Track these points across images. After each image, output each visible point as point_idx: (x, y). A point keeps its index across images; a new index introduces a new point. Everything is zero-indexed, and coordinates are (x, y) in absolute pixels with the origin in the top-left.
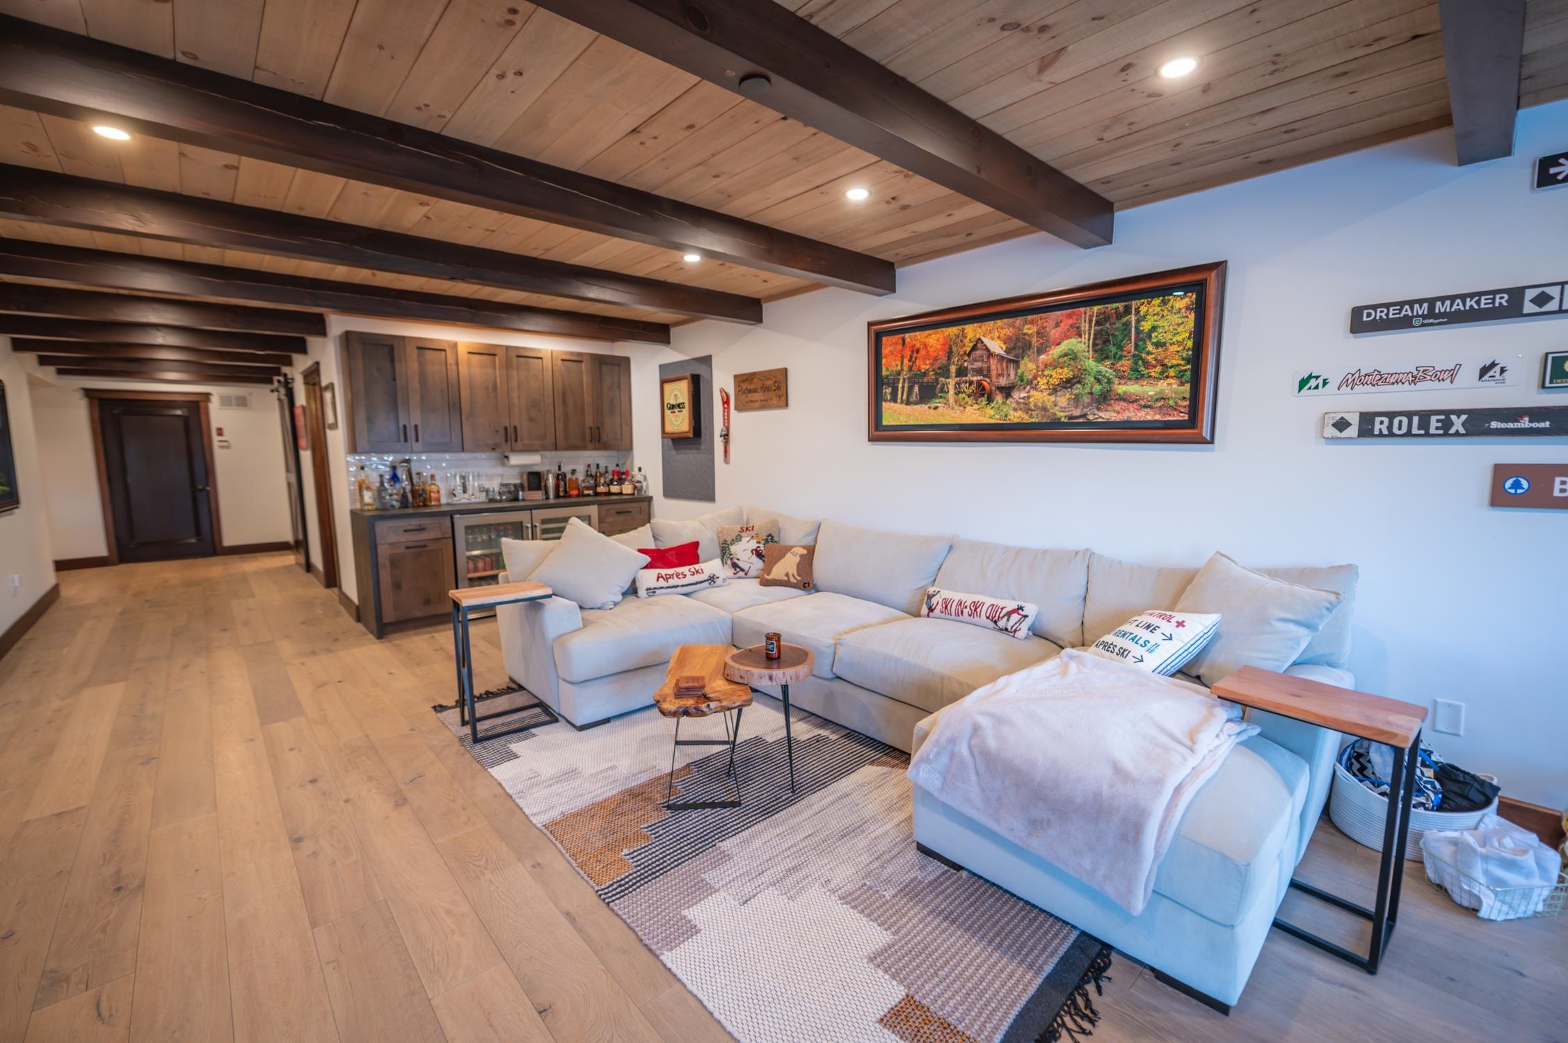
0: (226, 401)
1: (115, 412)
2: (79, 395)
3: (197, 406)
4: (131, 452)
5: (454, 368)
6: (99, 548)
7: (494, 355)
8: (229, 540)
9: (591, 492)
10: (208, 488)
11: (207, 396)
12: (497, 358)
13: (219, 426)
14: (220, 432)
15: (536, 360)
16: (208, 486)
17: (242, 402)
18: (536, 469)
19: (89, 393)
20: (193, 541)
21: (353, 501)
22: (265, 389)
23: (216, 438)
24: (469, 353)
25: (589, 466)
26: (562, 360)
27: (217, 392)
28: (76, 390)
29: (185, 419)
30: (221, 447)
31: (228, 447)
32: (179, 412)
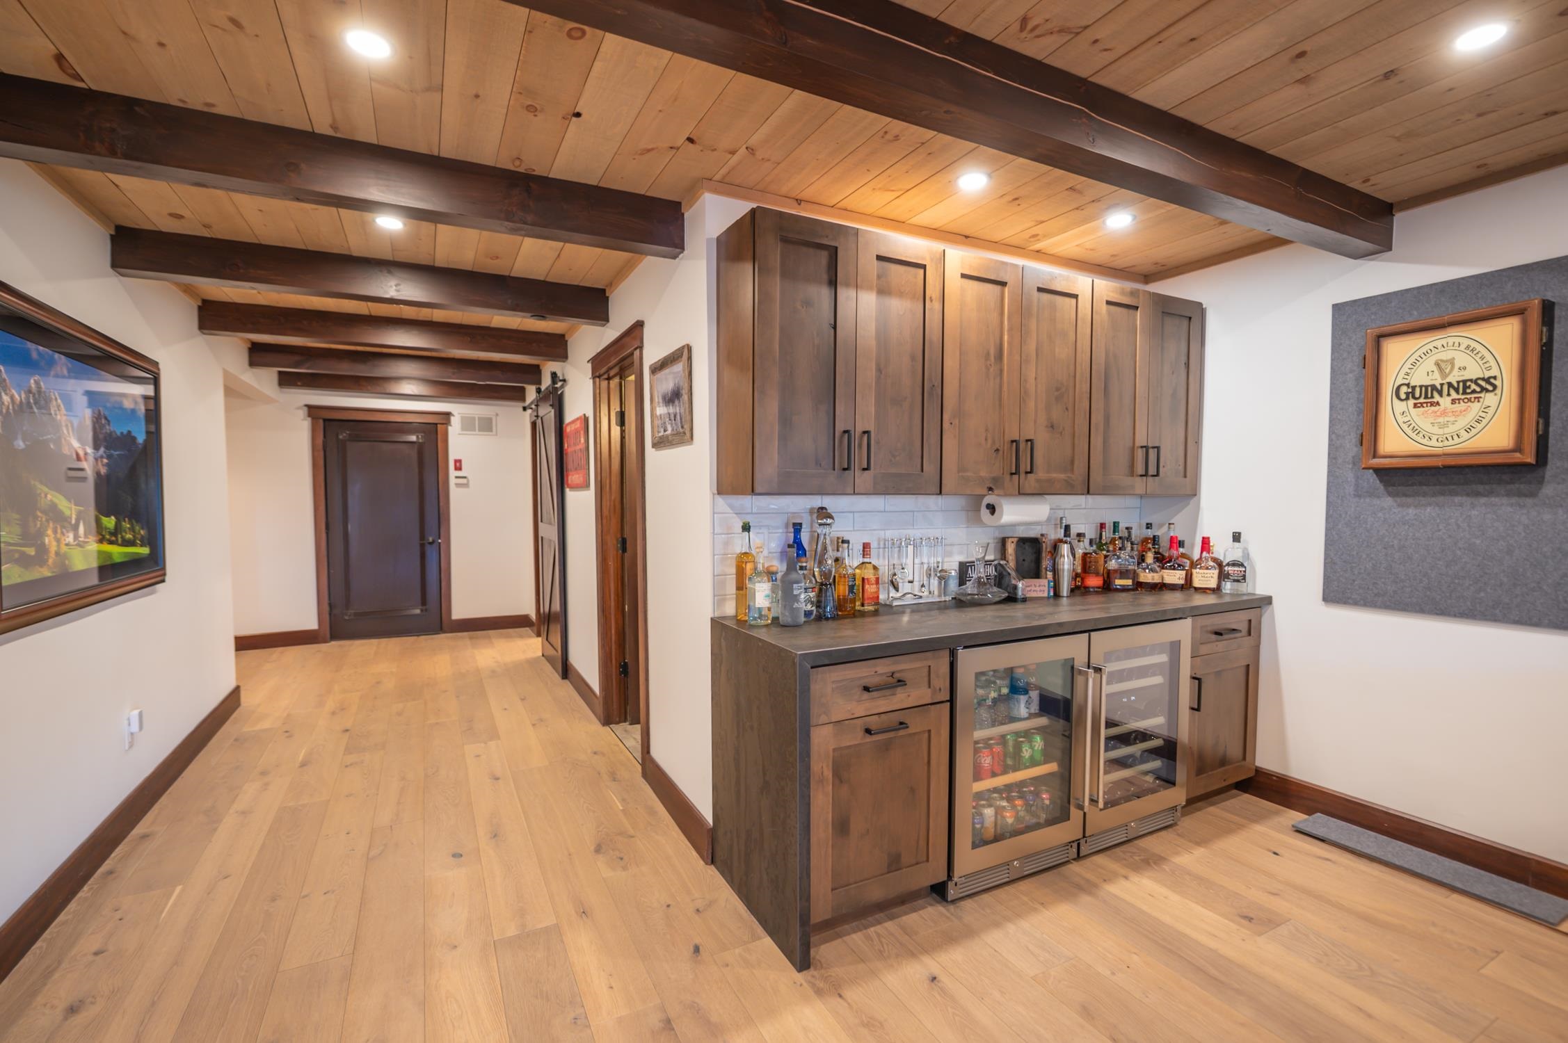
0: (468, 425)
1: (341, 437)
2: (302, 413)
3: (435, 429)
4: (356, 490)
5: (937, 306)
6: (308, 620)
7: (1003, 284)
8: (460, 609)
9: (1129, 582)
10: (440, 541)
11: (448, 415)
12: (1006, 289)
13: (458, 458)
14: (458, 465)
15: (1067, 300)
16: (439, 538)
17: (486, 426)
18: (1033, 533)
19: (313, 411)
20: (418, 611)
21: (719, 599)
22: (515, 407)
23: (453, 473)
24: (963, 276)
25: (1102, 526)
26: (1108, 303)
27: (459, 410)
28: (299, 408)
29: (420, 447)
30: (458, 485)
31: (466, 485)
32: (413, 438)
